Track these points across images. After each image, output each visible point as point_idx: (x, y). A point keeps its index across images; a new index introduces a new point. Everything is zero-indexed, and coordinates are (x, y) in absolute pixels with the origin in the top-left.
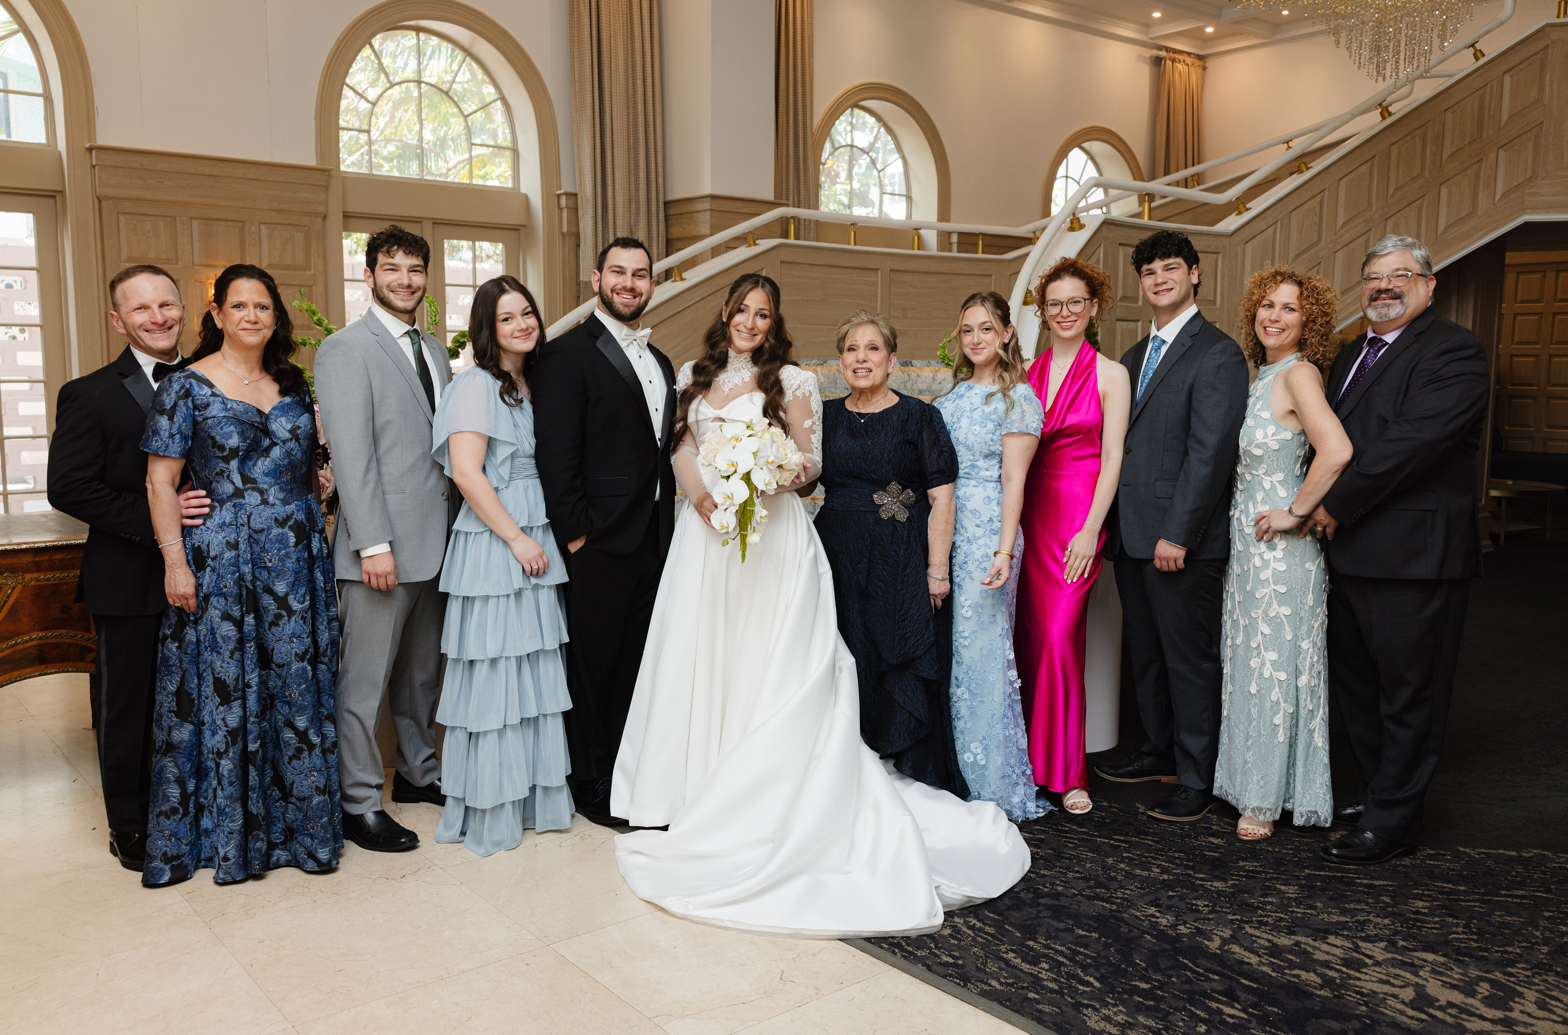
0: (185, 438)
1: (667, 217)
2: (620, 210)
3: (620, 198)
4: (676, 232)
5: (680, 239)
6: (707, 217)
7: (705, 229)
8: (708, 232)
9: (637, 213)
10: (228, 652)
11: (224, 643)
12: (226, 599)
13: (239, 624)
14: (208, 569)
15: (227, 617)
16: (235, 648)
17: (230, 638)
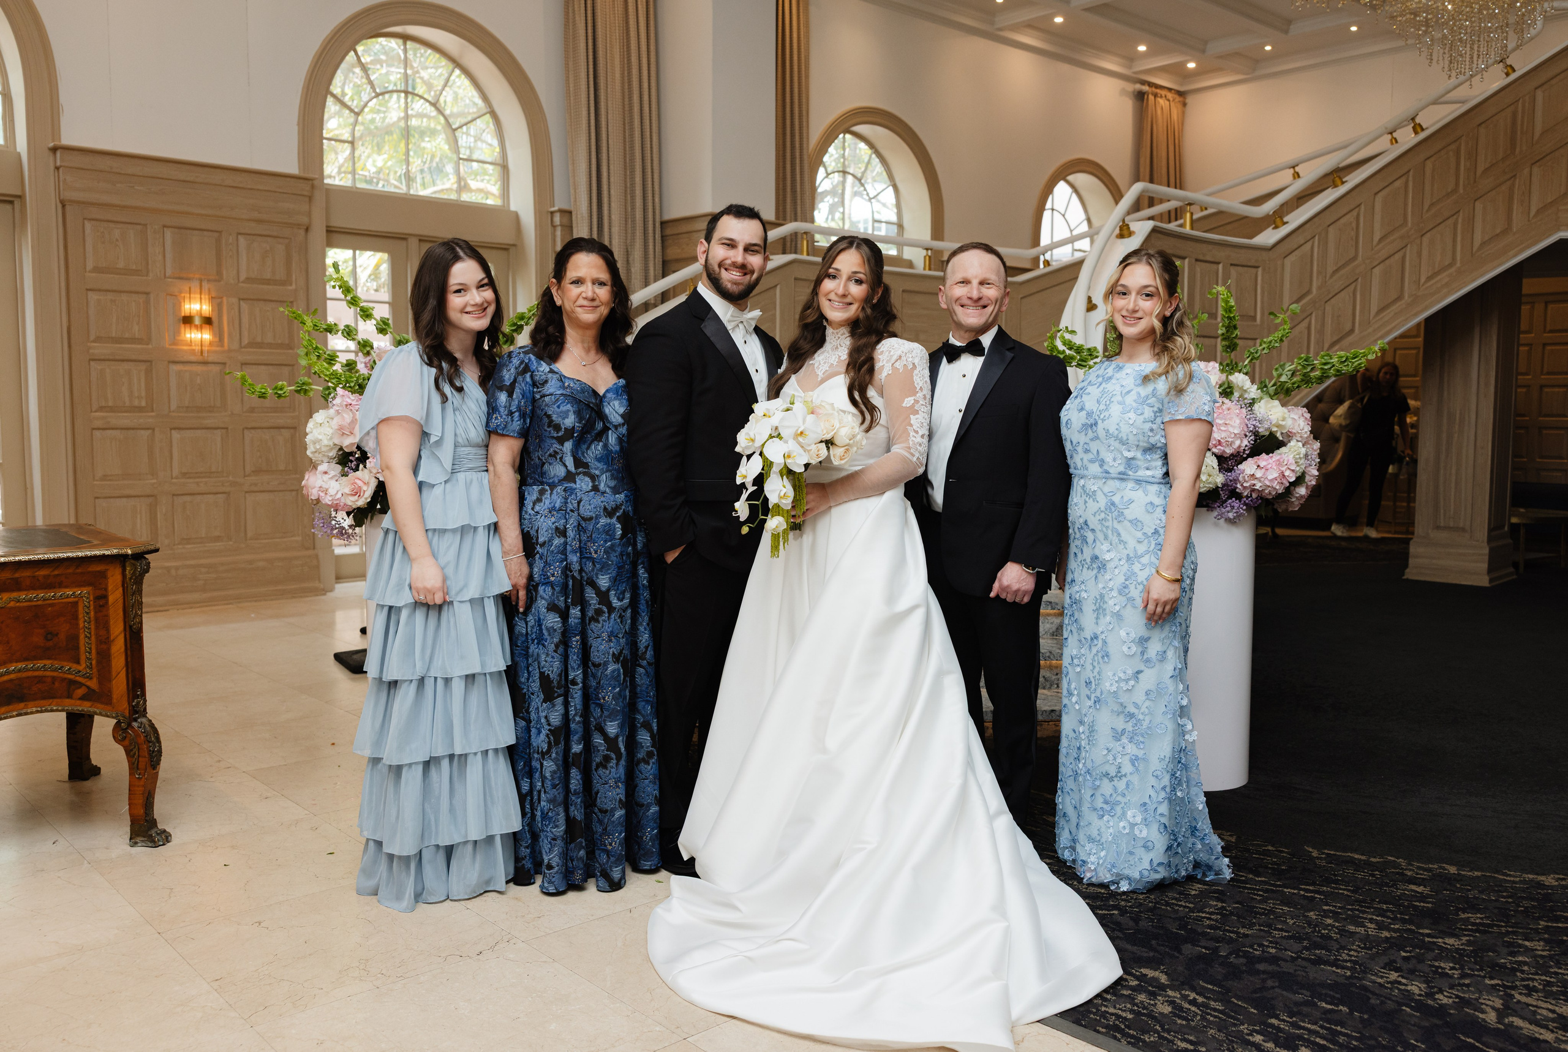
10: (553, 645)
11: (549, 635)
12: (553, 588)
13: (564, 616)
14: (538, 556)
15: (552, 607)
16: (560, 641)
17: (555, 630)
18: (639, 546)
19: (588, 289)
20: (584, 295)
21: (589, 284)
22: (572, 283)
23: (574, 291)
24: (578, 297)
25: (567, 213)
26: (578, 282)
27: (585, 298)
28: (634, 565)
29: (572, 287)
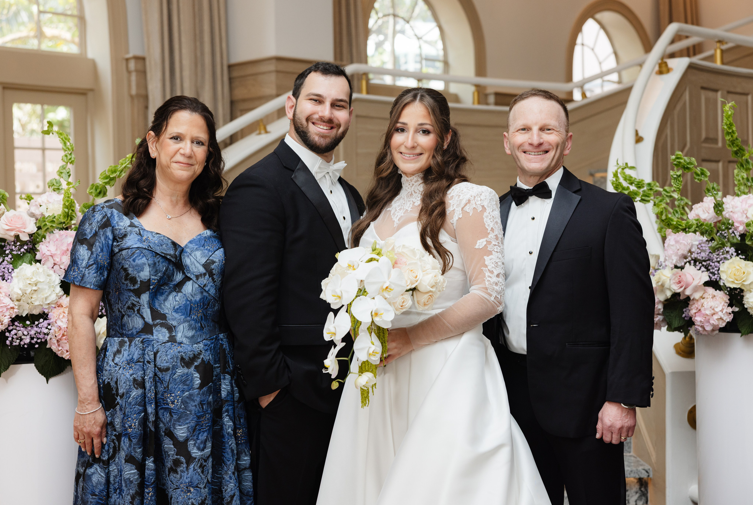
0: (100, 269)
1: (231, 80)
2: (186, 73)
3: (186, 62)
4: (240, 93)
5: (244, 100)
6: (273, 77)
7: (271, 90)
8: (274, 92)
9: (203, 77)
10: (129, 497)
11: (126, 486)
12: (130, 440)
13: (141, 467)
14: (118, 407)
15: (130, 459)
16: (137, 493)
17: (131, 482)
18: (224, 394)
19: (186, 147)
20: (182, 151)
21: (188, 142)
22: (171, 138)
23: (173, 146)
24: (176, 153)
25: (140, 60)
26: (177, 138)
27: (183, 155)
28: (217, 414)
29: (171, 142)
